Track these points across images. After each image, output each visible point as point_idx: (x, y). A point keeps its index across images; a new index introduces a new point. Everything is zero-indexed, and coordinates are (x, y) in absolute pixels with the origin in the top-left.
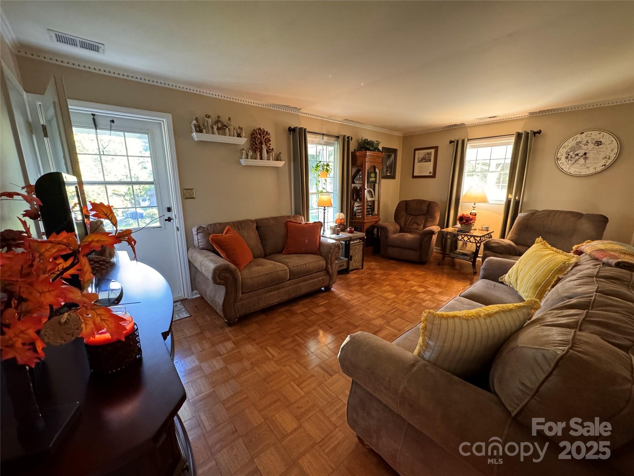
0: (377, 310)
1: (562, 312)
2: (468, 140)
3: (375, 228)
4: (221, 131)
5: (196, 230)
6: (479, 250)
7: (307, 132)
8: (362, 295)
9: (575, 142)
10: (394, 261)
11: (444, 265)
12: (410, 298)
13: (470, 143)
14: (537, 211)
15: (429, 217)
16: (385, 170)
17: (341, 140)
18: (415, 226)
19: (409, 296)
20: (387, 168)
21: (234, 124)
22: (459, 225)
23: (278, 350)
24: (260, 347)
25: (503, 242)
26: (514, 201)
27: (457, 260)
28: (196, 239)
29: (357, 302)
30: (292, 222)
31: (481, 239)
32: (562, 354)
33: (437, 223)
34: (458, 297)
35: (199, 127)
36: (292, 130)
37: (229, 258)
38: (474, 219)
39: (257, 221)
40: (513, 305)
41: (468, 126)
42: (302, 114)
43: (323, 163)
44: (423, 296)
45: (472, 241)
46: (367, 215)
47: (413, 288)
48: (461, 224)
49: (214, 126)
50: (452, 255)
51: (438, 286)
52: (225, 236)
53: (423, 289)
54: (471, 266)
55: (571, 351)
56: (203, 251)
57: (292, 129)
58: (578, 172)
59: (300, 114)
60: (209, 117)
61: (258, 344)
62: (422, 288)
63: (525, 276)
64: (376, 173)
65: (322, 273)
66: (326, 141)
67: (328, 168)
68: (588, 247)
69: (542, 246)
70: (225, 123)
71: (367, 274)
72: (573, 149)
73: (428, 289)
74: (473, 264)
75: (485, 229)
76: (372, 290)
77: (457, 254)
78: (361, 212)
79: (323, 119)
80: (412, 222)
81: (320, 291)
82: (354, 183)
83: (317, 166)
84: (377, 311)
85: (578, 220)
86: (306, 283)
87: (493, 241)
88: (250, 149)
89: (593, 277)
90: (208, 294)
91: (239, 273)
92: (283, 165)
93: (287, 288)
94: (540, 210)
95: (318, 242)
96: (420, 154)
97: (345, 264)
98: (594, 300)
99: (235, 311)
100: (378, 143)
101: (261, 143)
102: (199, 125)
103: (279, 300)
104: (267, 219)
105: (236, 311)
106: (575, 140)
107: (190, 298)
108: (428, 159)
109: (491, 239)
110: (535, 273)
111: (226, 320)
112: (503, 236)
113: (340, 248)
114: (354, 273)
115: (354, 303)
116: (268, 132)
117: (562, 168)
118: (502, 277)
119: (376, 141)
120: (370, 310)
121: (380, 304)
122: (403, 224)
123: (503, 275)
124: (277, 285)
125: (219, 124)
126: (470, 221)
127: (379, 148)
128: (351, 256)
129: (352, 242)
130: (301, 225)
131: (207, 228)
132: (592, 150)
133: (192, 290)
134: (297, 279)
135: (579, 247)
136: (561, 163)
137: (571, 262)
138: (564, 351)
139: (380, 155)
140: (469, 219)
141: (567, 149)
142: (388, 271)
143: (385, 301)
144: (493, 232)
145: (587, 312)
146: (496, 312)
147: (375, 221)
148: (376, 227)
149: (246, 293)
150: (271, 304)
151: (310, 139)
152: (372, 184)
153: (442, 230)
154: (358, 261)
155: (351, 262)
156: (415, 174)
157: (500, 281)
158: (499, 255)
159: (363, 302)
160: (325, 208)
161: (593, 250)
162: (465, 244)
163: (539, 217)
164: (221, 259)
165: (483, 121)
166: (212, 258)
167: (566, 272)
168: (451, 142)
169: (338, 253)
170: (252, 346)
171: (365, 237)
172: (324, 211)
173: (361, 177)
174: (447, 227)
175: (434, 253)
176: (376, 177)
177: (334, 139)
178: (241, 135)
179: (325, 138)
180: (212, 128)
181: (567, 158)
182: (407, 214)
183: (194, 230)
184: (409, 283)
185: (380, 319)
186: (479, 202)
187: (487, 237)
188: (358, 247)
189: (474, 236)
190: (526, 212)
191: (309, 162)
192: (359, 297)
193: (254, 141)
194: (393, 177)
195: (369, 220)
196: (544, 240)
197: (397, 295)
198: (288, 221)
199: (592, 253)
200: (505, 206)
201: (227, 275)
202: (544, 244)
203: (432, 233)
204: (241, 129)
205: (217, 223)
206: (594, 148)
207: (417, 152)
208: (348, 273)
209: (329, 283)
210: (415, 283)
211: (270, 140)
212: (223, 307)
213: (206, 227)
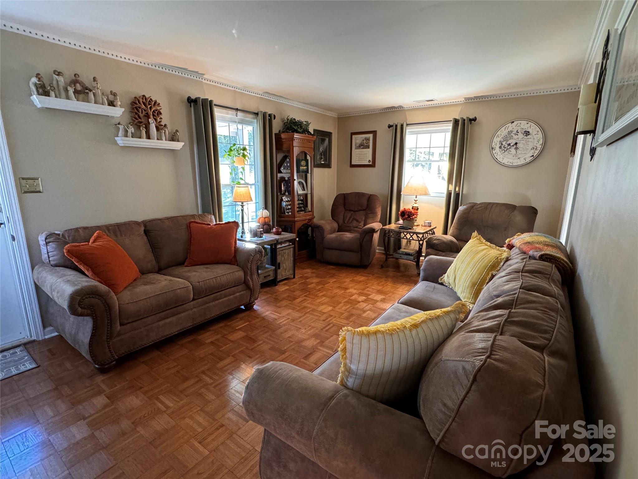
0: (310, 328)
1: (488, 314)
2: (407, 125)
3: (309, 228)
4: (81, 96)
5: (44, 239)
6: (422, 248)
7: (213, 105)
8: (292, 311)
9: (507, 131)
10: (332, 267)
11: (387, 267)
12: (348, 310)
13: (409, 129)
14: (475, 204)
15: (369, 212)
16: (318, 158)
17: (260, 117)
18: (355, 223)
19: (349, 306)
20: (321, 154)
21: (103, 86)
22: (401, 221)
23: (175, 398)
24: (148, 397)
25: (445, 238)
26: (454, 193)
27: (402, 261)
28: (45, 251)
29: (285, 320)
30: (197, 223)
31: (423, 236)
32: (480, 364)
33: (379, 220)
34: (396, 304)
35: (43, 86)
36: (192, 101)
37: (98, 277)
38: (416, 214)
39: (145, 223)
40: (441, 311)
41: (406, 109)
42: (206, 82)
43: (238, 146)
44: (363, 305)
45: (414, 239)
46: (298, 211)
47: (353, 298)
48: (403, 220)
49: (69, 88)
50: (396, 255)
51: (380, 292)
52: (94, 245)
53: (364, 297)
54: (415, 266)
55: (488, 360)
56: (57, 268)
57: (192, 99)
58: (510, 163)
59: (203, 81)
60: (59, 74)
61: (145, 393)
62: (362, 296)
63: (462, 275)
64: (307, 161)
65: (240, 288)
66: (243, 119)
67: (246, 153)
68: (519, 240)
69: (477, 241)
70: (87, 85)
71: (299, 284)
72: (506, 138)
73: (370, 297)
74: (416, 264)
75: (428, 224)
76: (305, 304)
77: (401, 254)
78: (291, 209)
79: (235, 89)
80: (351, 219)
81: (238, 311)
82: (280, 172)
83: (231, 150)
84: (310, 330)
85: (512, 212)
86: (217, 302)
87: (436, 238)
88: (130, 123)
89: (519, 272)
90: (66, 330)
91: (115, 298)
92: (182, 147)
93: (190, 312)
94: (478, 203)
95: (233, 248)
96: (358, 139)
97: (271, 273)
98: (517, 297)
99: (110, 351)
100: (308, 124)
101: (148, 116)
102: (44, 84)
103: (179, 328)
104: (160, 220)
105: (113, 351)
106: (506, 129)
107: (41, 339)
108: (367, 146)
109: (434, 235)
110: (471, 271)
111: (97, 366)
112: (445, 232)
113: (262, 255)
114: (283, 284)
115: (281, 323)
116: (158, 102)
117: (496, 159)
118: (442, 277)
119: (305, 122)
120: (300, 328)
121: (314, 320)
122: (341, 221)
123: (442, 275)
124: (175, 309)
125: (78, 85)
126: (412, 216)
127: (309, 130)
128: (279, 264)
129: (279, 246)
130: (210, 226)
131: (63, 235)
132: (522, 140)
133: (44, 327)
134: (204, 298)
135: (510, 240)
136: (495, 153)
137: (503, 257)
138: (482, 361)
139: (311, 139)
140: (411, 214)
141: (501, 138)
142: (325, 279)
143: (320, 316)
144: (436, 228)
145: (510, 312)
146: (422, 322)
147: (309, 219)
148: (310, 226)
149: (127, 324)
150: (167, 335)
151: (218, 114)
152: (304, 174)
153: (384, 227)
154: (287, 269)
155: (279, 271)
156: (353, 163)
157: (440, 282)
158: (441, 253)
159: (293, 320)
160: (242, 203)
161: (522, 243)
162: (409, 241)
163: (477, 211)
164: (85, 279)
165: (421, 104)
166: (69, 278)
167: (498, 268)
168: (390, 126)
169: (260, 260)
170: (136, 397)
171: (297, 239)
172: (242, 207)
173: (288, 164)
174: (390, 223)
175: (377, 254)
176: (307, 165)
177: (251, 116)
178: (115, 103)
179: (239, 114)
180: (66, 91)
181: (500, 147)
182: (346, 210)
183: (41, 239)
184: (348, 291)
185: (313, 339)
186: (421, 195)
187: (430, 234)
188: (287, 251)
189: (417, 233)
190: (465, 205)
191: (218, 144)
192: (288, 314)
193: (136, 113)
194: (328, 165)
195: (301, 217)
196: (479, 234)
197: (334, 307)
198: (192, 222)
199: (521, 247)
200: (446, 199)
201: (95, 301)
202: (479, 239)
203: (373, 231)
204: (115, 95)
205: (80, 228)
206: (523, 138)
207: (354, 137)
208: (276, 285)
209: (250, 300)
210: (355, 291)
211: (161, 113)
212: (90, 347)
213: (61, 234)
